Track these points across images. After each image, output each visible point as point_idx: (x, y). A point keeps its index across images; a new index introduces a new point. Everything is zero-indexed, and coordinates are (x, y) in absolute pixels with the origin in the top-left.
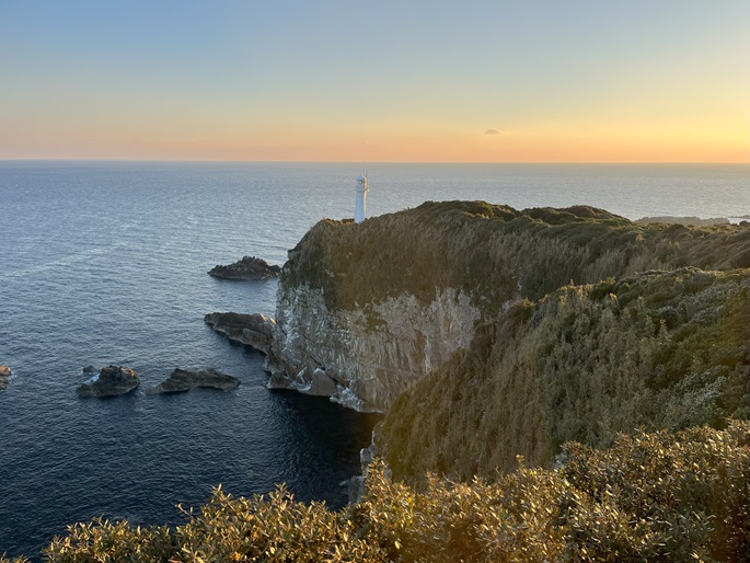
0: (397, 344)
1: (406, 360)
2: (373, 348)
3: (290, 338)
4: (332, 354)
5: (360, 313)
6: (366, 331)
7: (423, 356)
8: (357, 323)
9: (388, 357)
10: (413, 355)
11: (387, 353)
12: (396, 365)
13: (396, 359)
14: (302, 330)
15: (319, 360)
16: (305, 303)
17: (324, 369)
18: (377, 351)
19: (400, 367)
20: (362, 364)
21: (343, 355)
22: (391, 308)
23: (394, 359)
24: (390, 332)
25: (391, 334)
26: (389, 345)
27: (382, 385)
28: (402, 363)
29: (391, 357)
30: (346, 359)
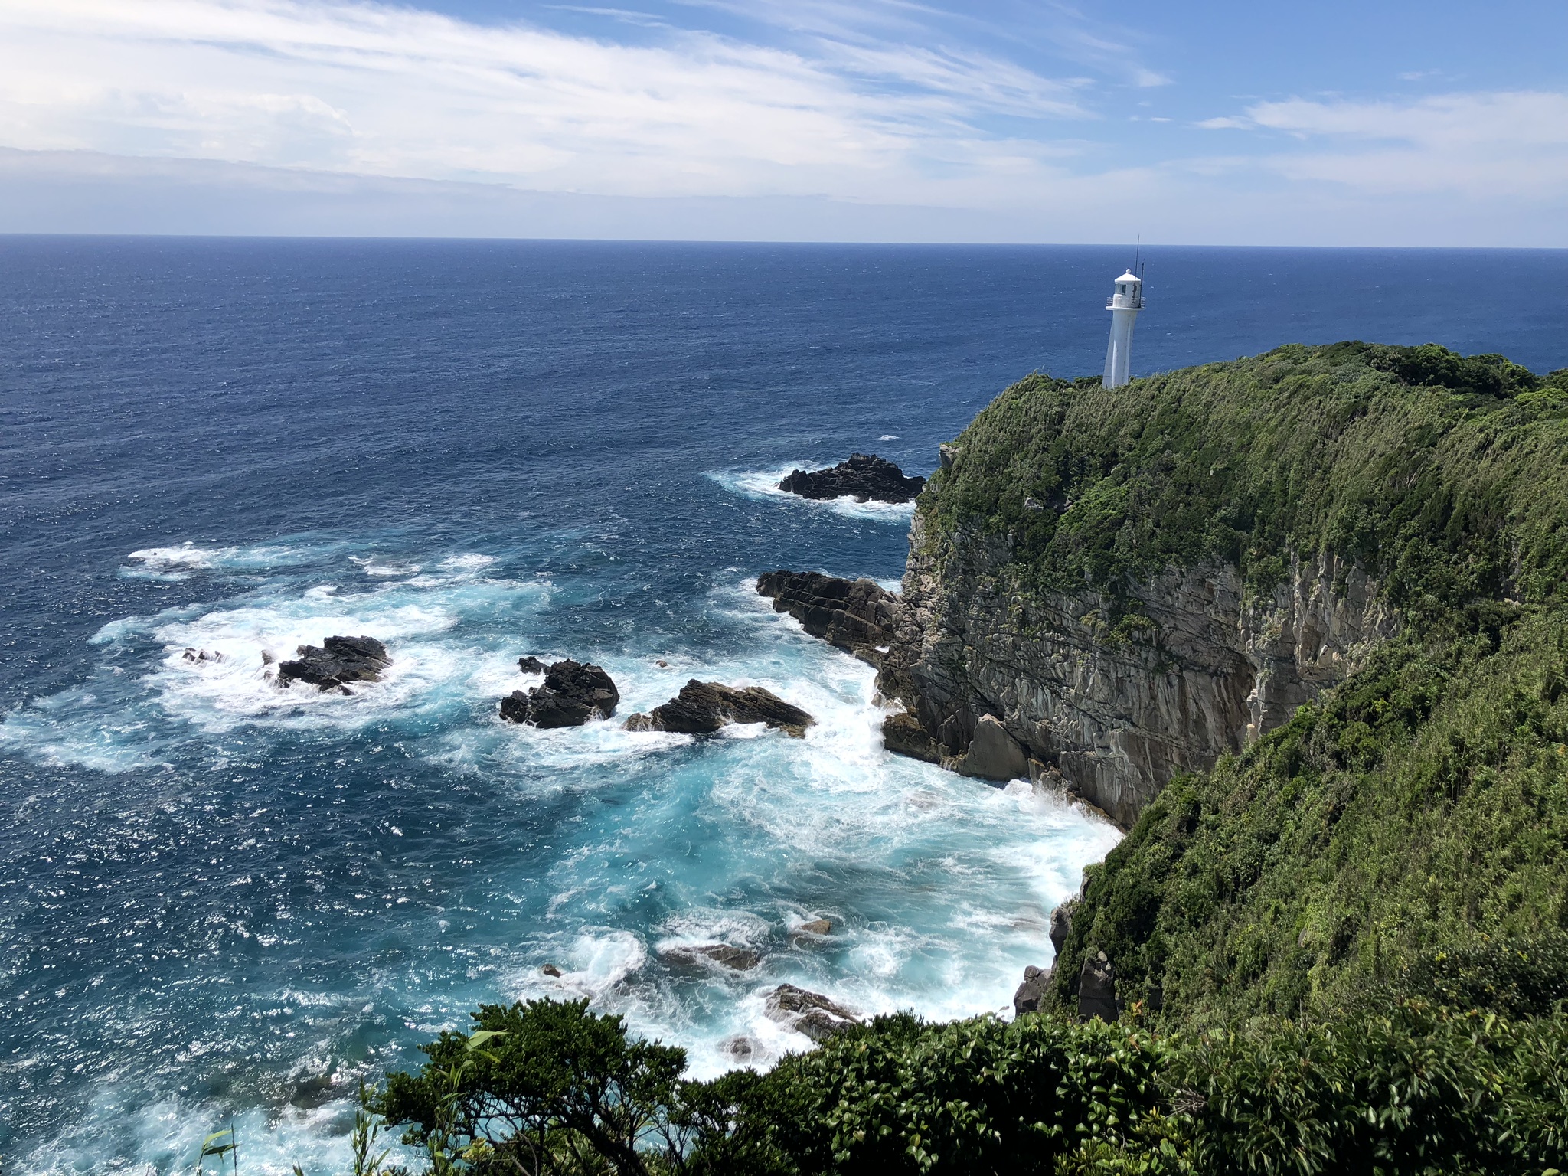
0: (1182, 681)
1: (1200, 723)
2: (1120, 689)
3: (932, 639)
4: (1022, 686)
7: (1245, 714)
9: (1156, 708)
10: (1222, 710)
11: (1153, 698)
12: (1174, 729)
13: (1177, 714)
14: (956, 630)
15: (991, 696)
16: (969, 562)
17: (1001, 717)
18: (1130, 691)
19: (1184, 732)
20: (1091, 717)
21: (1048, 692)
22: (1173, 592)
23: (1169, 714)
24: (1167, 648)
25: (1171, 655)
26: (1160, 680)
27: (1137, 772)
28: (1191, 724)
29: (1163, 709)
30: (1053, 699)
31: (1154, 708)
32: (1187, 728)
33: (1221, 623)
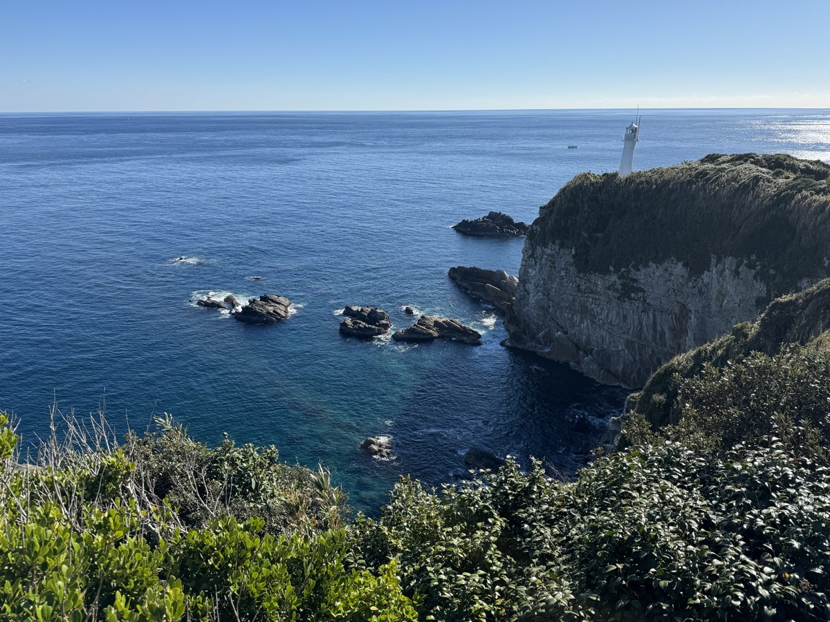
0: (654, 316)
1: (663, 334)
2: (625, 317)
3: (533, 298)
4: (577, 319)
5: (614, 278)
6: (619, 298)
7: (685, 332)
8: (609, 288)
9: (642, 327)
10: (672, 329)
11: (641, 324)
12: (650, 338)
13: (651, 332)
14: (547, 293)
15: (563, 324)
16: (553, 263)
17: (566, 333)
18: (629, 320)
19: (654, 340)
20: (609, 333)
21: (589, 321)
22: (652, 276)
23: (648, 331)
24: (648, 301)
25: (649, 304)
26: (644, 316)
27: (631, 358)
28: (658, 336)
29: (645, 329)
30: (592, 325)
31: (640, 329)
32: (656, 337)
33: (674, 290)
